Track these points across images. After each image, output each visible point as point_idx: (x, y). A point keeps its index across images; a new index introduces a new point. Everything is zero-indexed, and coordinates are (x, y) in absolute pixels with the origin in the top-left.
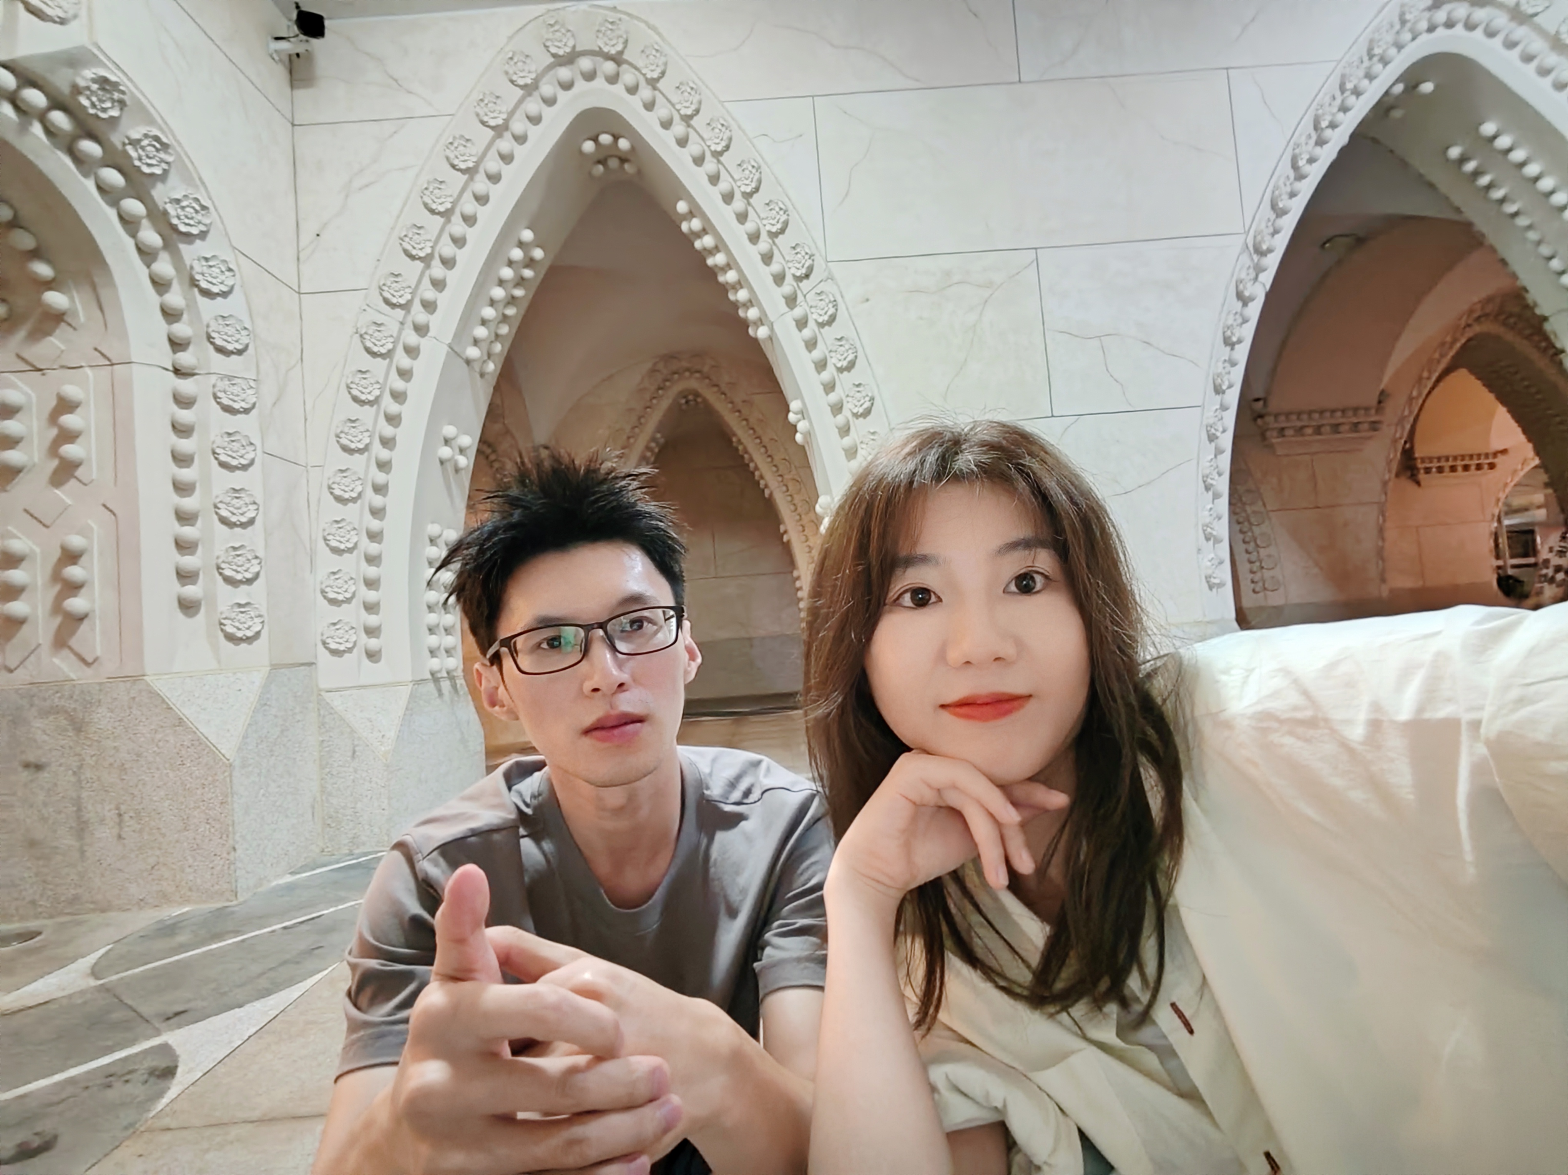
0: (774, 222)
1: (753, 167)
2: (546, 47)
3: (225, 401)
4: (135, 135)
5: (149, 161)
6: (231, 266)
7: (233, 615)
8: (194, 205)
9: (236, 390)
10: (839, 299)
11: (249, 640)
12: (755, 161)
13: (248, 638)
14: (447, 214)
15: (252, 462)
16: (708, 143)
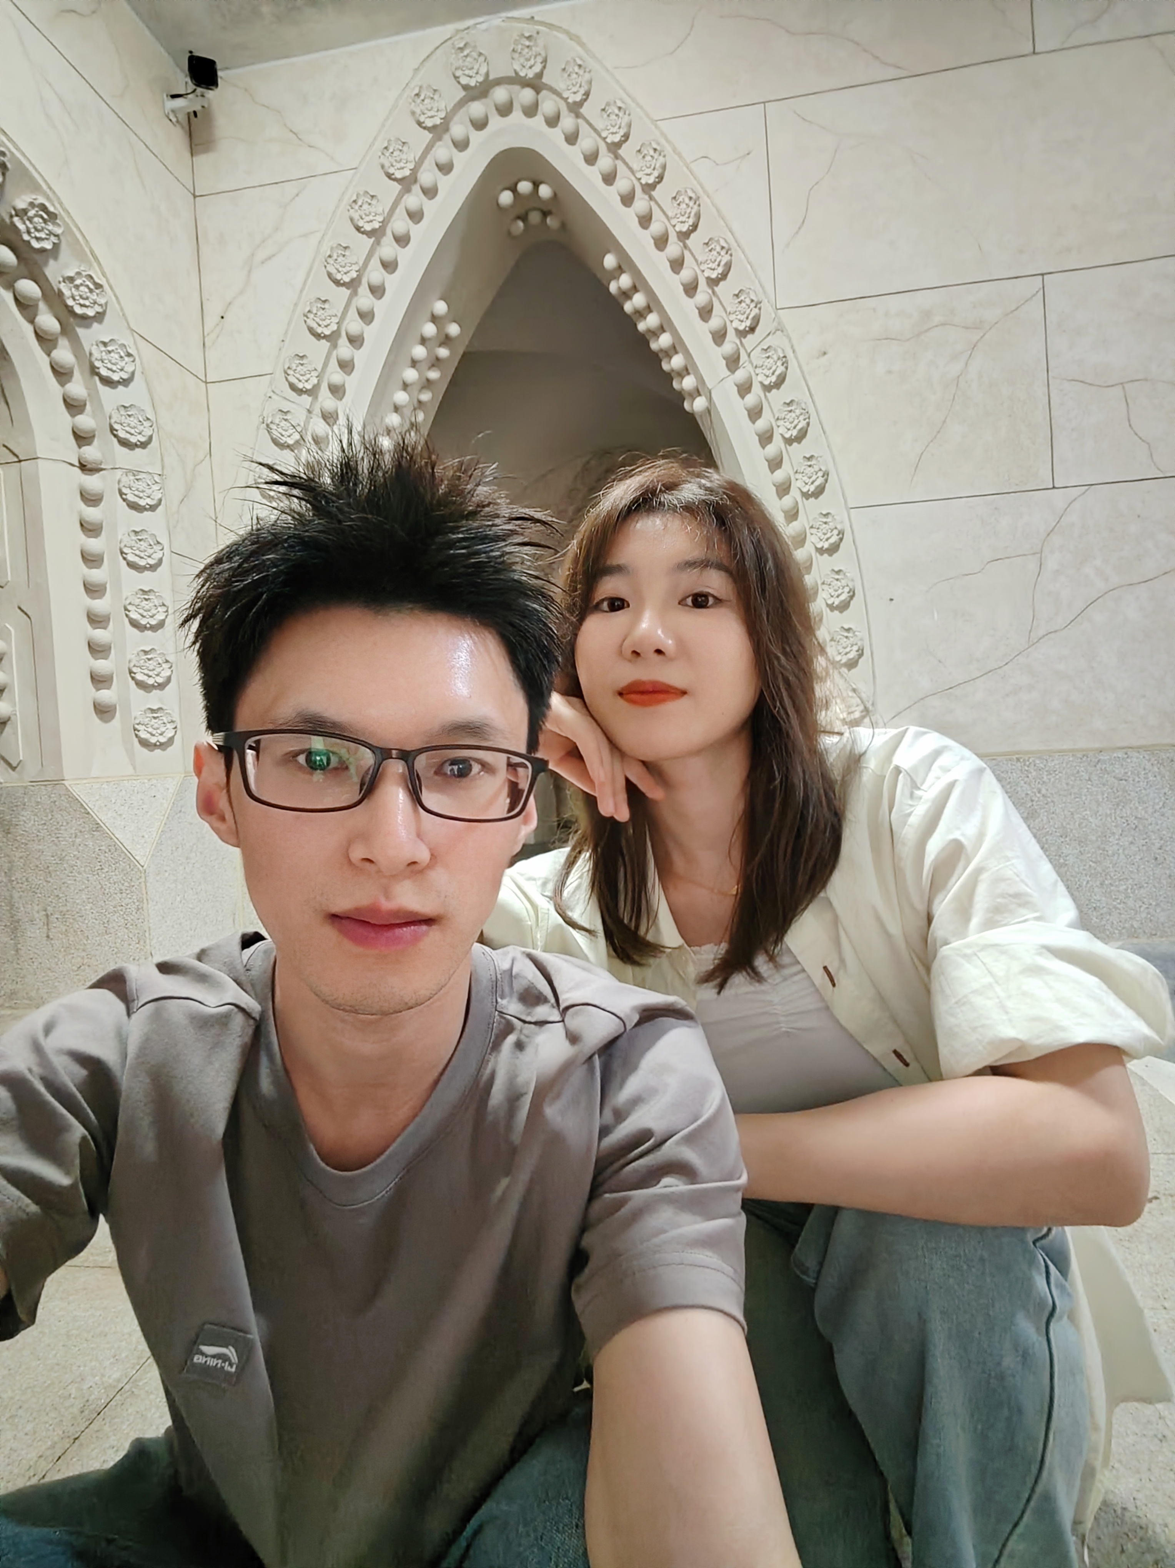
0: (713, 266)
1: (691, 198)
2: (456, 78)
3: (131, 498)
4: (21, 205)
5: (38, 235)
6: (130, 351)
7: (146, 720)
8: (88, 283)
9: (141, 485)
10: (790, 355)
11: (162, 746)
12: (694, 191)
13: (162, 744)
14: (353, 285)
15: (160, 561)
16: (638, 175)
